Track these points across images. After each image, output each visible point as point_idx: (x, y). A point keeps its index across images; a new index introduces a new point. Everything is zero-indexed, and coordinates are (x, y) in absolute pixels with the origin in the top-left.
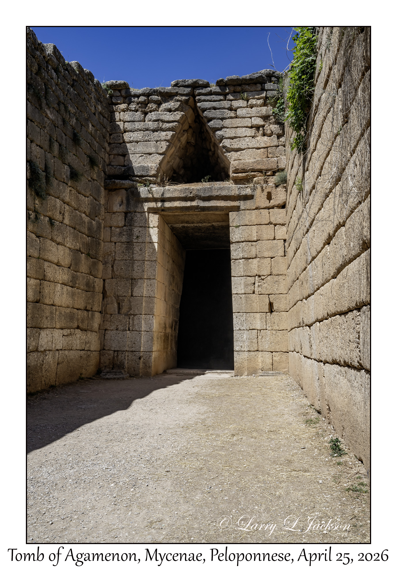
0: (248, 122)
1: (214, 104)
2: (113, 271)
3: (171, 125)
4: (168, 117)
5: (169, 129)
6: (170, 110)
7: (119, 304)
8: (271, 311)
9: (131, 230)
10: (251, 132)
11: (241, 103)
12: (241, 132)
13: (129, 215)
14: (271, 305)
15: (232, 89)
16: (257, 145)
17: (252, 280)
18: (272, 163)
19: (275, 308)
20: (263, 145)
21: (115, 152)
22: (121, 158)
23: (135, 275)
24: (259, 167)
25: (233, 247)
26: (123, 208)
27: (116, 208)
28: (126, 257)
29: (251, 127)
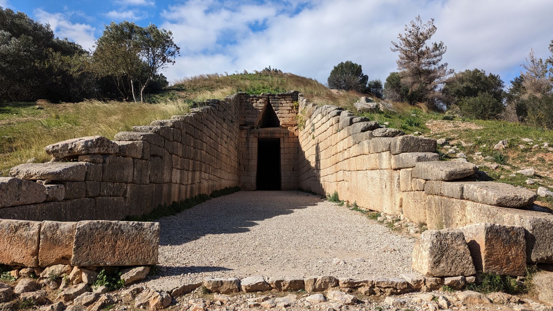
0: (287, 108)
1: (276, 102)
2: (242, 156)
3: (261, 108)
4: (260, 105)
5: (261, 109)
6: (261, 103)
7: (244, 167)
8: (293, 170)
9: (248, 143)
10: (288, 112)
11: (284, 102)
12: (285, 111)
13: (248, 138)
14: (293, 168)
15: (281, 97)
16: (290, 116)
17: (287, 160)
18: (294, 122)
19: (294, 169)
20: (291, 116)
21: (242, 116)
22: (244, 118)
23: (250, 158)
24: (290, 124)
25: (282, 150)
26: (246, 136)
27: (243, 135)
28: (247, 152)
29: (288, 110)
